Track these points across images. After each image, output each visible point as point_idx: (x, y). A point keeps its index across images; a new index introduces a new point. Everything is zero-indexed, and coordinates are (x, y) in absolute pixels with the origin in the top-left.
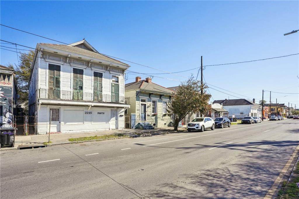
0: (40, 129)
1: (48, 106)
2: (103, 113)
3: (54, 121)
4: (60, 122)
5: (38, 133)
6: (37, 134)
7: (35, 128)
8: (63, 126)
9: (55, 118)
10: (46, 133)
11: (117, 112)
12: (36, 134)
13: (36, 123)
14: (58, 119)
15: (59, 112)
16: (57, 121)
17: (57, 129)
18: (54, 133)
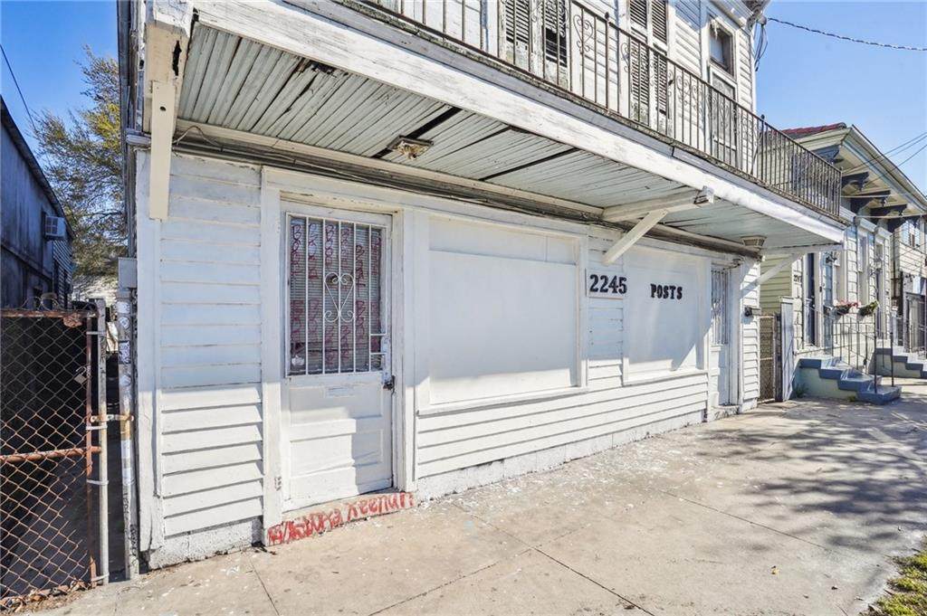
0: (166, 486)
1: (269, 171)
2: (676, 293)
3: (332, 370)
4: (390, 385)
5: (143, 558)
6: (133, 562)
7: (104, 482)
8: (422, 424)
9: (346, 330)
10: (246, 532)
11: (726, 285)
12: (119, 573)
13: (114, 408)
14: (377, 346)
15: (377, 273)
16: (363, 367)
17: (361, 460)
18: (337, 524)
